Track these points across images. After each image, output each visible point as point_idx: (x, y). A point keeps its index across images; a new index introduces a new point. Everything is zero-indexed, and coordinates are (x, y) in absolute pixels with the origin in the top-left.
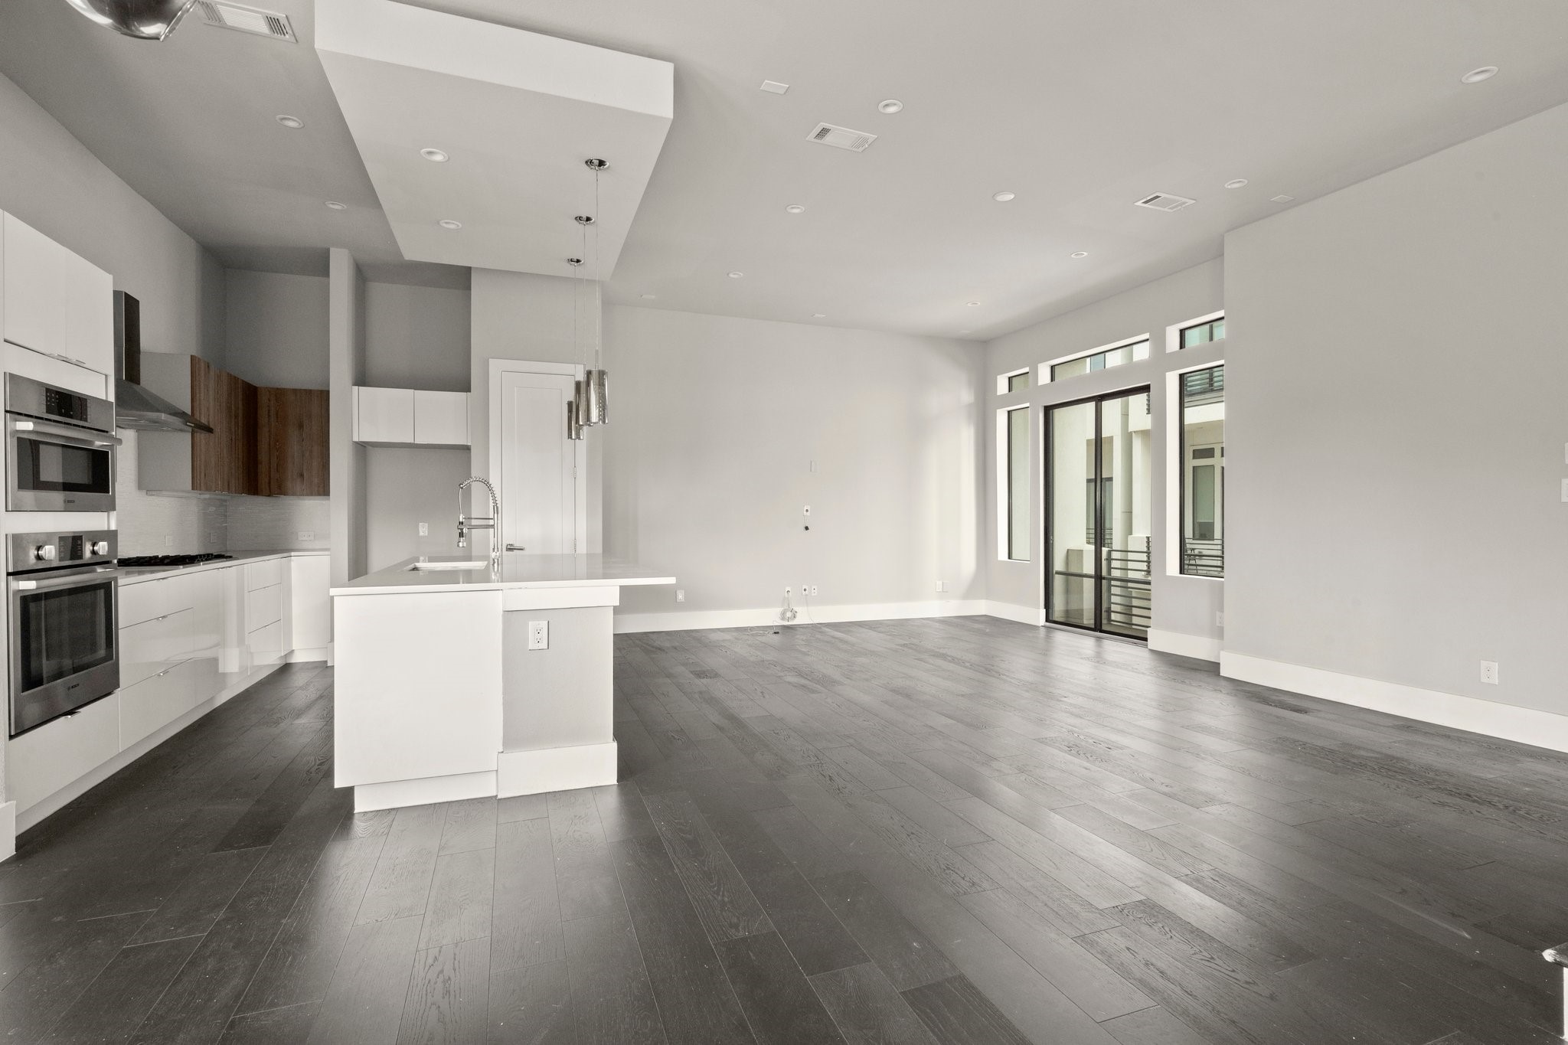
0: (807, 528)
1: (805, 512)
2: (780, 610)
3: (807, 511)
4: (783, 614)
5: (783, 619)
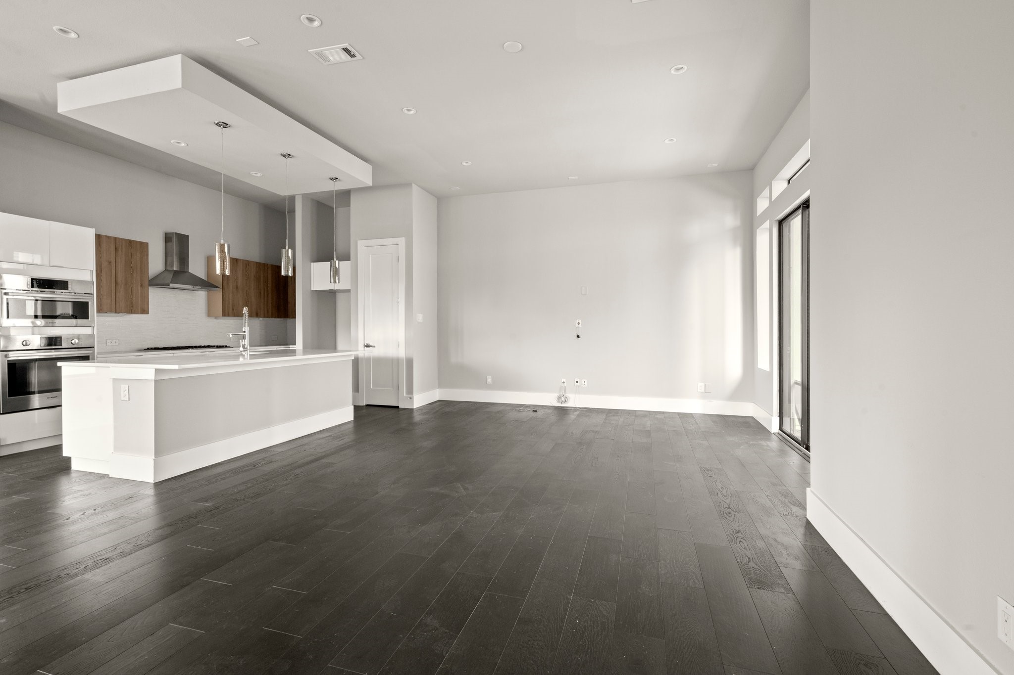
0: (578, 337)
1: (577, 325)
2: (556, 395)
3: (579, 324)
4: (559, 398)
5: (558, 402)
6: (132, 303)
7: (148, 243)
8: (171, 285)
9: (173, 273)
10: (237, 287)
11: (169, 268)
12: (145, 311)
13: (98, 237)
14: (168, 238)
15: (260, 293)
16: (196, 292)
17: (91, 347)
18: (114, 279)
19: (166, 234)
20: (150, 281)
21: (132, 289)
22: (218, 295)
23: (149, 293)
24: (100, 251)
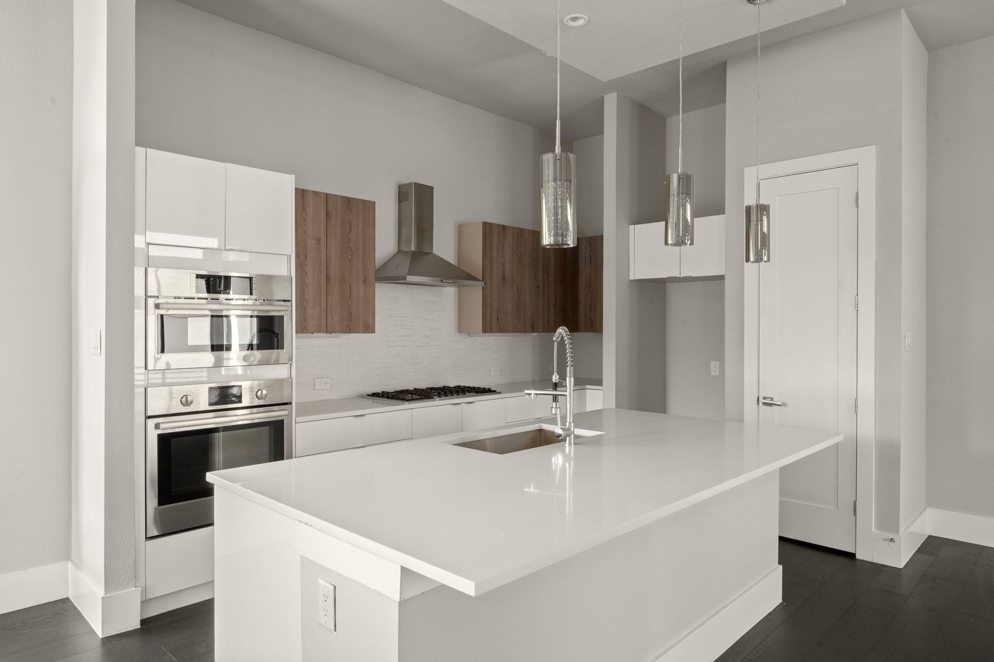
6: (350, 314)
7: (374, 203)
8: (409, 278)
9: (411, 254)
10: (504, 278)
11: (405, 248)
12: (369, 328)
13: (301, 195)
14: (403, 193)
15: (538, 287)
16: (442, 289)
17: (286, 404)
18: (325, 272)
19: (400, 187)
20: (377, 271)
21: (350, 289)
22: (476, 292)
23: (376, 294)
24: (305, 220)
